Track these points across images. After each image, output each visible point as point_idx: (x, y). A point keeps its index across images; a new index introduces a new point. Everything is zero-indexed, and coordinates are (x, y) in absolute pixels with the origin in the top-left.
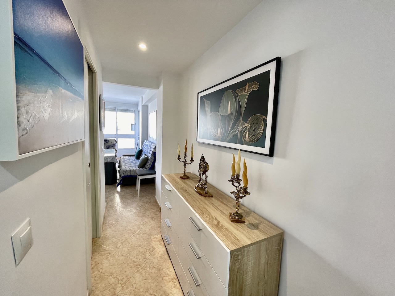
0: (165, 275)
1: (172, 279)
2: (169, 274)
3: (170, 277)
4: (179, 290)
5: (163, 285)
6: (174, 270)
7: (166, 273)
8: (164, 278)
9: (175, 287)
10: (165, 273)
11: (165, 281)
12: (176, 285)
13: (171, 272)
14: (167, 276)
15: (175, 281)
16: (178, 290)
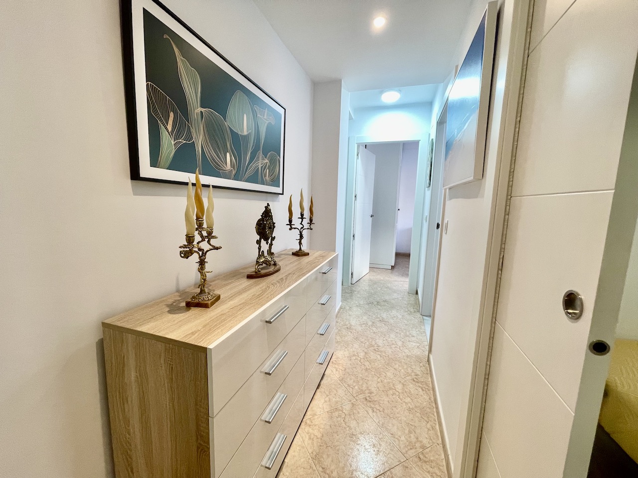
0: (314, 439)
1: (310, 426)
2: (307, 437)
3: (311, 431)
4: (312, 408)
5: (328, 427)
6: (297, 437)
7: (310, 442)
8: (319, 436)
9: (315, 415)
10: (313, 444)
11: (321, 430)
12: (311, 415)
13: (302, 438)
14: (312, 435)
15: (308, 422)
16: (314, 409)
